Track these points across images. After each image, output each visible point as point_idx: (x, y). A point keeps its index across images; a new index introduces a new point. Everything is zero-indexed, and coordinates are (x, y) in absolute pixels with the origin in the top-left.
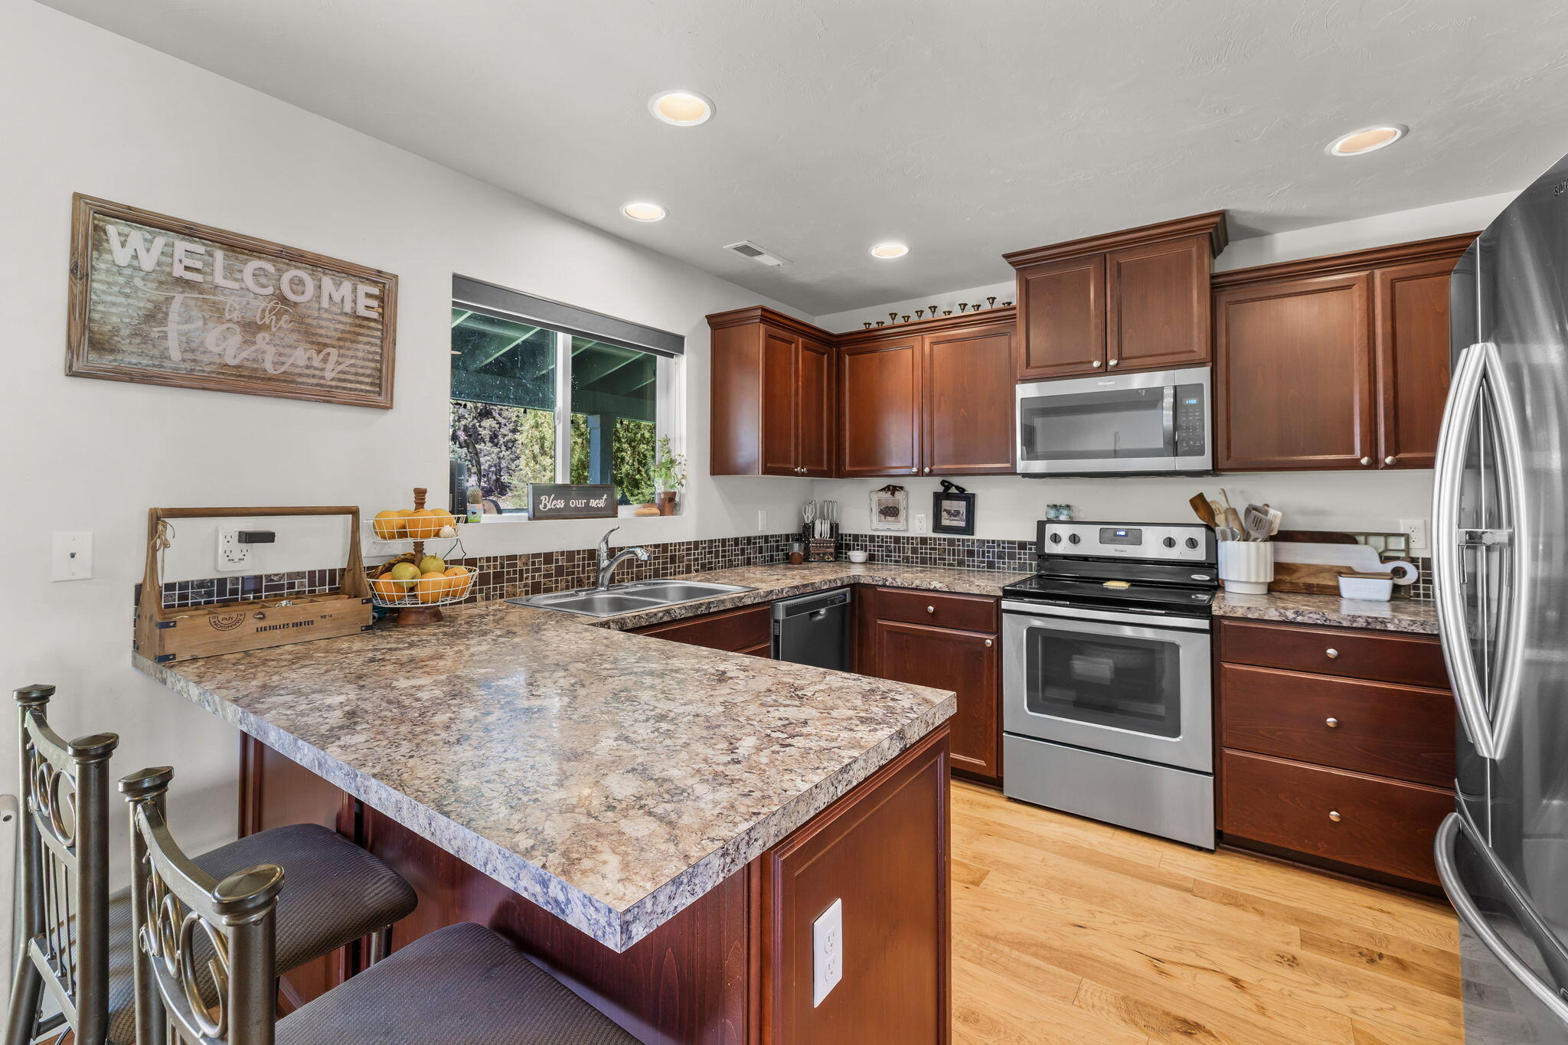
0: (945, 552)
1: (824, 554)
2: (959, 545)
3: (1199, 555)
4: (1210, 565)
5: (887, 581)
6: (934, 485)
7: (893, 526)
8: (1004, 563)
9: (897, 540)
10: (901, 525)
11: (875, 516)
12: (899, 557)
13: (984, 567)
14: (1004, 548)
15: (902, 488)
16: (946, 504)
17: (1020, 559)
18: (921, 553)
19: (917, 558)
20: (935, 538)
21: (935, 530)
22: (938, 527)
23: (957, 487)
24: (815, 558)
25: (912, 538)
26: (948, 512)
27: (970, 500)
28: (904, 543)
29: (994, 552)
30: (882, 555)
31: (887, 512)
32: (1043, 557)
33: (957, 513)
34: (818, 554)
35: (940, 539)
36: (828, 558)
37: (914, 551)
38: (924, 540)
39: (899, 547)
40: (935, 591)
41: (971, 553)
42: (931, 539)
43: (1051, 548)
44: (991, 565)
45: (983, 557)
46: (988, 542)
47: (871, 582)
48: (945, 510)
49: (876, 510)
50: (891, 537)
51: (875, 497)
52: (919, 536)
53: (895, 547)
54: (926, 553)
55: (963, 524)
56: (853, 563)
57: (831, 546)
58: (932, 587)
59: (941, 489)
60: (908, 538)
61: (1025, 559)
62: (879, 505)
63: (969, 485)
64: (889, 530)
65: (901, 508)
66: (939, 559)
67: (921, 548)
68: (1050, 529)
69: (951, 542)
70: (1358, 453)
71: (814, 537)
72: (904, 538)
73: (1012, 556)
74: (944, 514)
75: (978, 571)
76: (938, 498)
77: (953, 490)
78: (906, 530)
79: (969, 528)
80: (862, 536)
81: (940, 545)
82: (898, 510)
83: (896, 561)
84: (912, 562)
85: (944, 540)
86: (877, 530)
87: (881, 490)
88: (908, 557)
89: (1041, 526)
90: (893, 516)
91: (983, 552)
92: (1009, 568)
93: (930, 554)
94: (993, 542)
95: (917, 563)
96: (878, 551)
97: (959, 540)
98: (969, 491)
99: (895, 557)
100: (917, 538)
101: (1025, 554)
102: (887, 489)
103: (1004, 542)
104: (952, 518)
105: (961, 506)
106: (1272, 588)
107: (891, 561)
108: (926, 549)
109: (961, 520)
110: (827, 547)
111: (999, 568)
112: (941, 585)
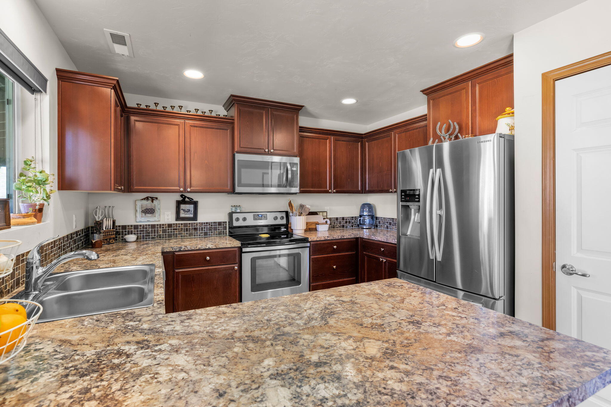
0: (182, 230)
1: (110, 239)
2: (190, 226)
3: (284, 222)
4: (287, 226)
5: (181, 248)
6: (177, 197)
7: (151, 219)
8: (212, 232)
9: (153, 226)
10: (156, 219)
11: (139, 214)
12: (155, 235)
13: (202, 235)
14: (212, 225)
15: (157, 198)
16: (183, 206)
17: (219, 230)
18: (168, 232)
19: (166, 235)
20: (176, 224)
21: (177, 220)
22: (178, 218)
23: (188, 198)
24: (104, 243)
25: (163, 225)
26: (184, 210)
27: (195, 204)
28: (158, 228)
29: (207, 228)
30: (143, 236)
31: (147, 211)
32: (232, 227)
33: (189, 211)
34: (107, 240)
35: (179, 224)
36: (112, 241)
37: (164, 231)
38: (170, 225)
39: (155, 230)
40: (209, 249)
41: (196, 229)
42: (174, 224)
43: (235, 224)
44: (206, 234)
45: (202, 230)
46: (204, 223)
47: (171, 250)
48: (182, 209)
49: (139, 210)
50: (149, 225)
51: (139, 204)
52: (167, 223)
53: (152, 231)
54: (171, 232)
55: (192, 216)
56: (128, 242)
57: (113, 234)
58: (207, 248)
59: (180, 199)
60: (160, 225)
61: (221, 229)
62: (142, 208)
63: (195, 197)
64: (148, 221)
65: (157, 209)
66: (179, 234)
67: (168, 230)
68: (235, 216)
69: (185, 225)
70: (328, 189)
71: (103, 229)
72: (158, 225)
73: (215, 229)
74: (182, 211)
75: (199, 238)
76: (179, 203)
77: (187, 199)
78: (159, 221)
79: (195, 218)
80: (129, 226)
81: (179, 227)
82: (154, 210)
83: (153, 238)
84: (163, 237)
85: (182, 224)
86: (141, 222)
87: (142, 199)
88: (160, 235)
89: (231, 215)
90: (151, 213)
91: (202, 228)
92: (214, 234)
93: (174, 232)
94: (207, 223)
95: (166, 237)
96: (140, 234)
97: (189, 224)
98: (195, 199)
99: (152, 236)
100: (166, 224)
101: (221, 227)
102: (147, 198)
103: (212, 223)
104: (186, 213)
105: (191, 207)
106: (306, 231)
107: (149, 238)
108: (171, 229)
109: (191, 214)
110: (111, 234)
111: (209, 235)
112: (212, 246)
